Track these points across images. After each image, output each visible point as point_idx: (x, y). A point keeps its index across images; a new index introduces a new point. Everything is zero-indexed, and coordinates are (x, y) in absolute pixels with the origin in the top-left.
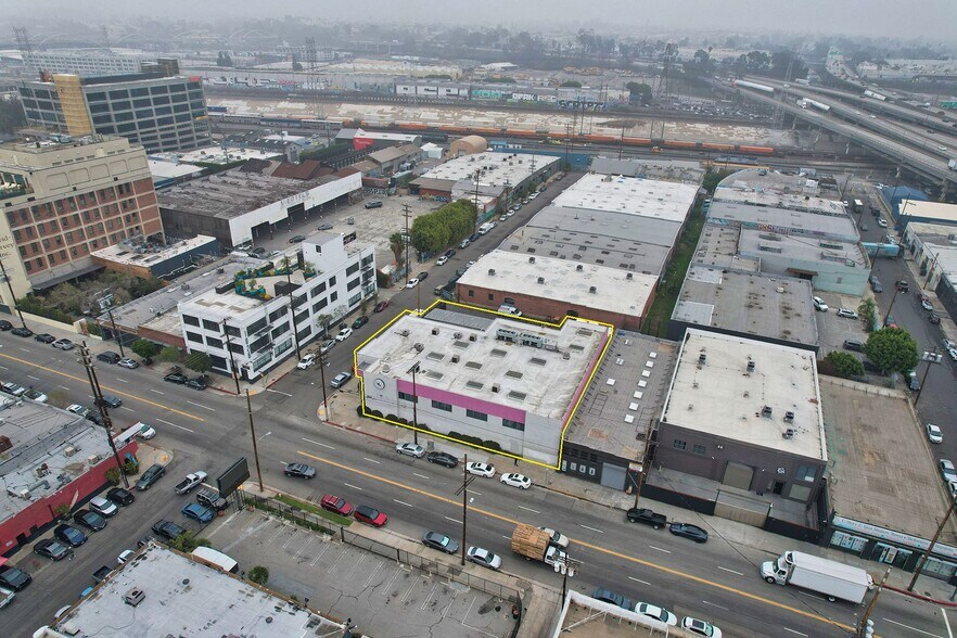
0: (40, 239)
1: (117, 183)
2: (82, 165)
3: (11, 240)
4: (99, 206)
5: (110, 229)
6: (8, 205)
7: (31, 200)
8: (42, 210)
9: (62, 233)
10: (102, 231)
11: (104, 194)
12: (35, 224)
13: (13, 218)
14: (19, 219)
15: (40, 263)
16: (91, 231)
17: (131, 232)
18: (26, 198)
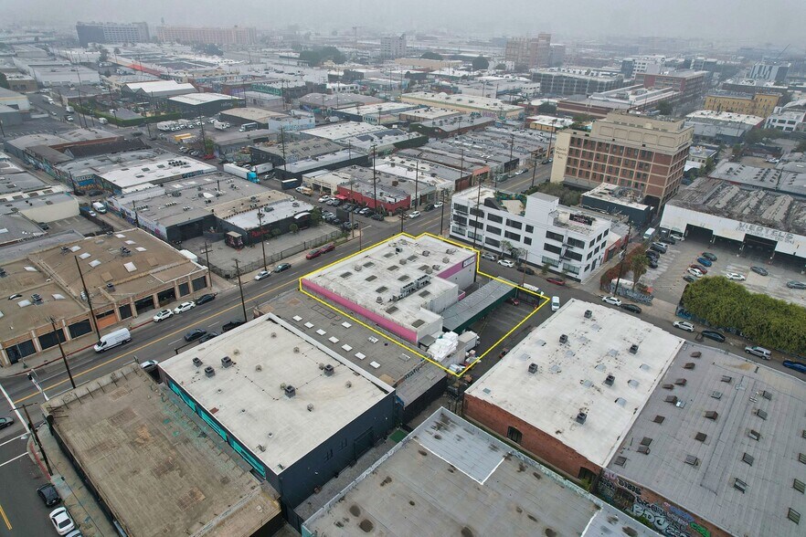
0: (580, 159)
1: (643, 149)
2: (623, 127)
3: (567, 152)
4: (623, 157)
5: (623, 175)
6: (575, 133)
7: (586, 135)
8: (589, 143)
9: (593, 162)
10: (617, 173)
11: (630, 151)
12: (582, 149)
13: (573, 140)
14: (576, 143)
15: (574, 171)
16: (610, 170)
17: (636, 185)
18: (585, 133)
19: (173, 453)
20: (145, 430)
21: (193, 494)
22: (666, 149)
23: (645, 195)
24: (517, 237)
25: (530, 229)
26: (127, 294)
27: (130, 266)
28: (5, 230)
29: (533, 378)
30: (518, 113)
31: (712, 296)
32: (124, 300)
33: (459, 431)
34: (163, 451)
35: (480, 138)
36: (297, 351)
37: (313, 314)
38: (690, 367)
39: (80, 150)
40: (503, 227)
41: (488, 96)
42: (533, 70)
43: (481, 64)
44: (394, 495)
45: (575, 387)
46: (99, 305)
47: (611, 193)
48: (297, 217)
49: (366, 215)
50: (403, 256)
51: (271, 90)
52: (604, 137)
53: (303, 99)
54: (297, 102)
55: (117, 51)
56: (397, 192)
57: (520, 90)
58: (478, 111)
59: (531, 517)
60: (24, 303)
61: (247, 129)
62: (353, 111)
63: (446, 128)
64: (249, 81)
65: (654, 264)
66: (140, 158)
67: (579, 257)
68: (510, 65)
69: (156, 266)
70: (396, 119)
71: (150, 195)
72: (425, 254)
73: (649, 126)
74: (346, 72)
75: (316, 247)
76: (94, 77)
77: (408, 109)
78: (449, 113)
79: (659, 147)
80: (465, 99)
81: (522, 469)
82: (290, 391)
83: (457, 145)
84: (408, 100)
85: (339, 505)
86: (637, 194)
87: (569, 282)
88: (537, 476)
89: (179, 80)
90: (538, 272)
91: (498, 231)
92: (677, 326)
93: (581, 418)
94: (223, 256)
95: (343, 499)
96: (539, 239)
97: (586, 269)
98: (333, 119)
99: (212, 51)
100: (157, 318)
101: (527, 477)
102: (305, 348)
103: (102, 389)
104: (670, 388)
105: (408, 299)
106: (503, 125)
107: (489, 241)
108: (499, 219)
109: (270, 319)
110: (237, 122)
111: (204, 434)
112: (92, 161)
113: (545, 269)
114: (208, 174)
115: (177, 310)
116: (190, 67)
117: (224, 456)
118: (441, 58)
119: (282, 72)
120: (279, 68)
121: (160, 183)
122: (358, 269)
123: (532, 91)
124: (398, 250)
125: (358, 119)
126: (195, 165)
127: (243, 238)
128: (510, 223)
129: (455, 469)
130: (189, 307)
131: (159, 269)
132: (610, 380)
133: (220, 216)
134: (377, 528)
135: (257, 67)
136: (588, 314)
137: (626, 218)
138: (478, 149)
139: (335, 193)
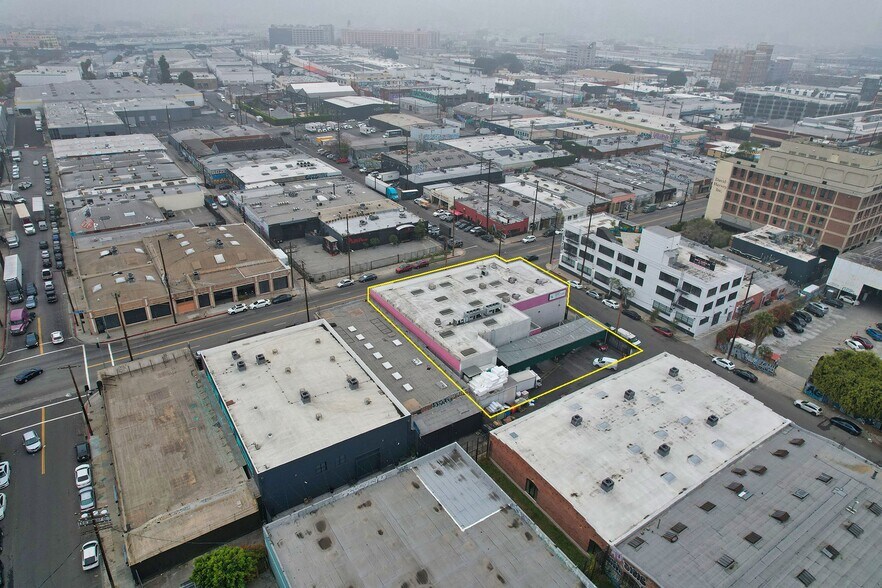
0: (742, 194)
1: (823, 186)
2: (800, 159)
3: (727, 185)
4: (796, 196)
5: (793, 217)
6: (739, 163)
7: (752, 166)
8: (754, 176)
9: (758, 198)
10: (786, 214)
11: (806, 189)
12: (745, 183)
13: (735, 170)
14: (739, 175)
15: (733, 208)
16: (778, 210)
17: (809, 231)
18: (750, 163)
19: (186, 435)
20: (172, 410)
21: (187, 477)
22: (855, 189)
23: (819, 244)
24: (628, 275)
25: (642, 267)
26: (209, 284)
27: (219, 258)
28: (133, 214)
29: (574, 431)
30: (698, 136)
31: (851, 375)
32: (203, 289)
33: (465, 471)
34: (179, 432)
35: (639, 161)
36: (333, 359)
37: (370, 326)
38: (782, 454)
39: (225, 146)
40: (614, 262)
41: (669, 116)
42: (741, 89)
43: (677, 79)
44: (366, 520)
45: (619, 449)
46: (180, 291)
47: (773, 238)
48: (399, 229)
49: (477, 234)
50: (486, 280)
51: (428, 97)
52: (774, 170)
53: (458, 108)
54: (451, 111)
55: (297, 52)
56: (515, 212)
57: (713, 111)
58: (648, 132)
59: (500, 578)
60: (120, 279)
61: (391, 135)
62: (506, 124)
63: (603, 148)
64: (412, 87)
65: (799, 327)
66: (275, 156)
67: (693, 306)
68: (715, 81)
69: (245, 261)
70: (551, 135)
71: (268, 193)
72: (512, 281)
73: (835, 159)
74: (518, 82)
75: (411, 261)
76: (266, 76)
77: (569, 125)
78: (614, 131)
79: (845, 186)
80: (638, 117)
81: (515, 525)
82: (306, 397)
83: (608, 168)
84: (573, 115)
85: (309, 517)
86: (809, 242)
87: (678, 334)
88: (529, 536)
89: (342, 82)
90: (645, 317)
91: (608, 266)
92: (798, 406)
93: (607, 485)
94: (315, 259)
95: (315, 512)
96: (652, 279)
97: (703, 322)
98: (483, 130)
99: (390, 54)
100: (231, 310)
101: (517, 535)
102: (343, 358)
103: (152, 367)
104: (742, 473)
105: (470, 325)
106: (673, 149)
107: (599, 276)
108: (610, 253)
109: (323, 326)
110: (383, 127)
111: (219, 425)
112: (230, 156)
113: (654, 315)
114: (332, 177)
115: (252, 306)
116: (358, 69)
117: (228, 449)
118: (631, 71)
119: (448, 79)
120: (446, 75)
121: (282, 182)
122: (432, 288)
123: (729, 113)
124: (483, 273)
125: (509, 132)
126: (323, 167)
127: (338, 243)
128: (621, 258)
129: (442, 508)
130: (264, 305)
131: (246, 264)
132: (664, 450)
133: (323, 220)
134: (334, 548)
135: (423, 72)
136: (674, 372)
137: (783, 270)
138: (631, 174)
139: (452, 208)
